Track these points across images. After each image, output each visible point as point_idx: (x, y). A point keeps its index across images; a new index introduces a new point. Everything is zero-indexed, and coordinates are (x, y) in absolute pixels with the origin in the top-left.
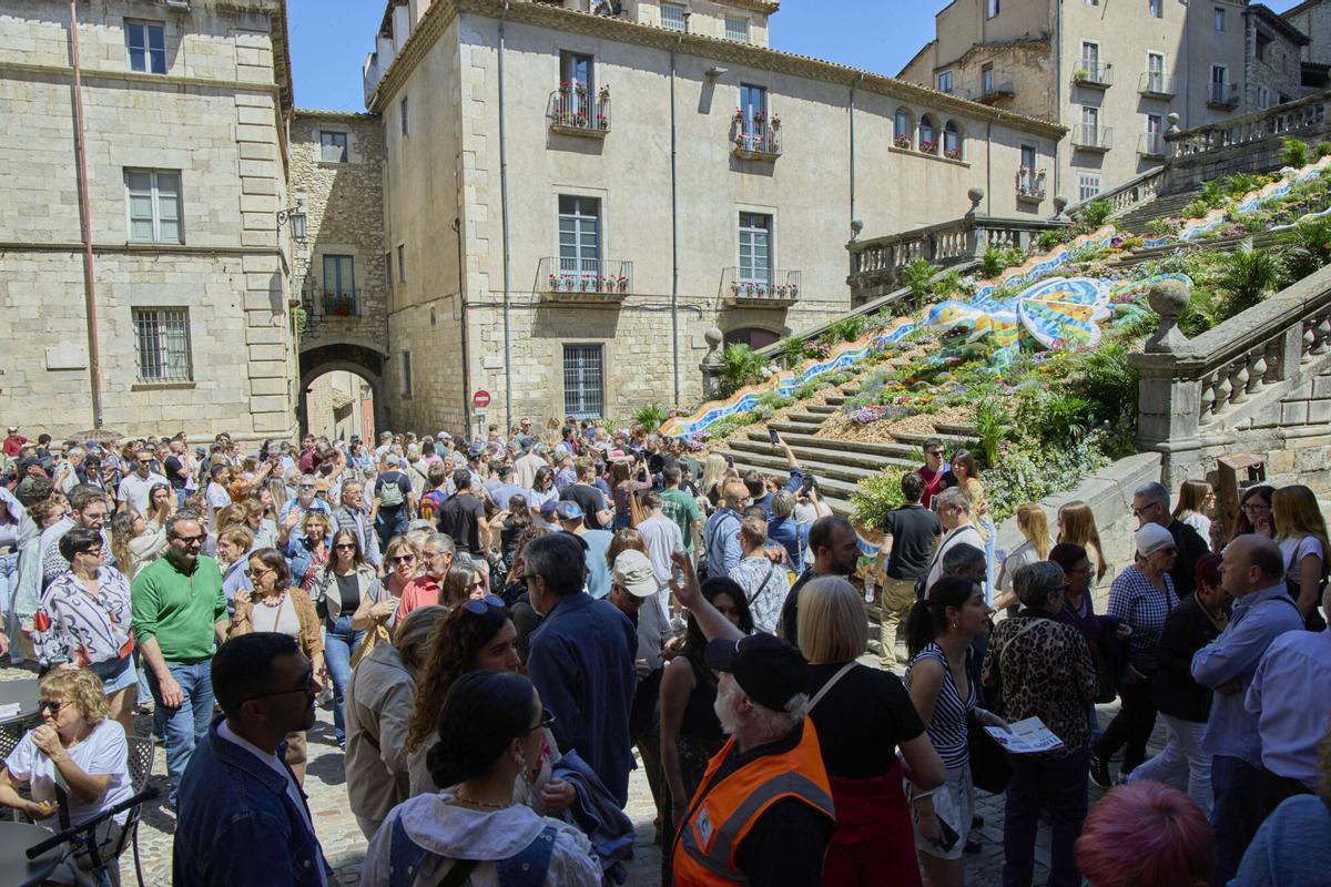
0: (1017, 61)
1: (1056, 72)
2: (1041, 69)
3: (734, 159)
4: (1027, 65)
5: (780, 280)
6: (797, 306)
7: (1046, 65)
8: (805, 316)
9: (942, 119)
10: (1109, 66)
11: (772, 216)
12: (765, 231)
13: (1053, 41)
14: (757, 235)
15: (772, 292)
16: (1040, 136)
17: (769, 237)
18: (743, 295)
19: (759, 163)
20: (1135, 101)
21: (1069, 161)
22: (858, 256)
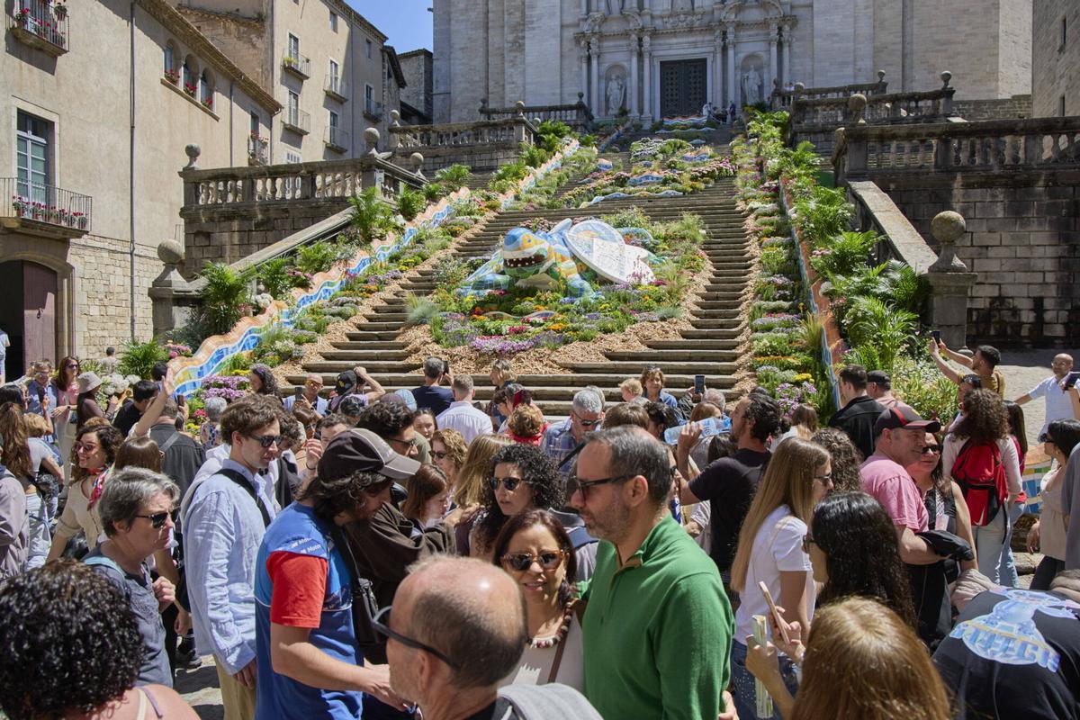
0: (228, 32)
1: (270, 52)
2: (254, 46)
3: (11, 39)
4: (239, 38)
5: (61, 203)
6: (84, 240)
7: (259, 43)
8: (87, 252)
9: (202, 65)
10: (308, 61)
11: (53, 123)
12: (43, 141)
13: (267, 24)
14: (35, 144)
15: (48, 216)
16: (263, 108)
17: (48, 150)
18: (28, 216)
19: (41, 55)
20: (321, 98)
21: (279, 136)
22: (196, 185)
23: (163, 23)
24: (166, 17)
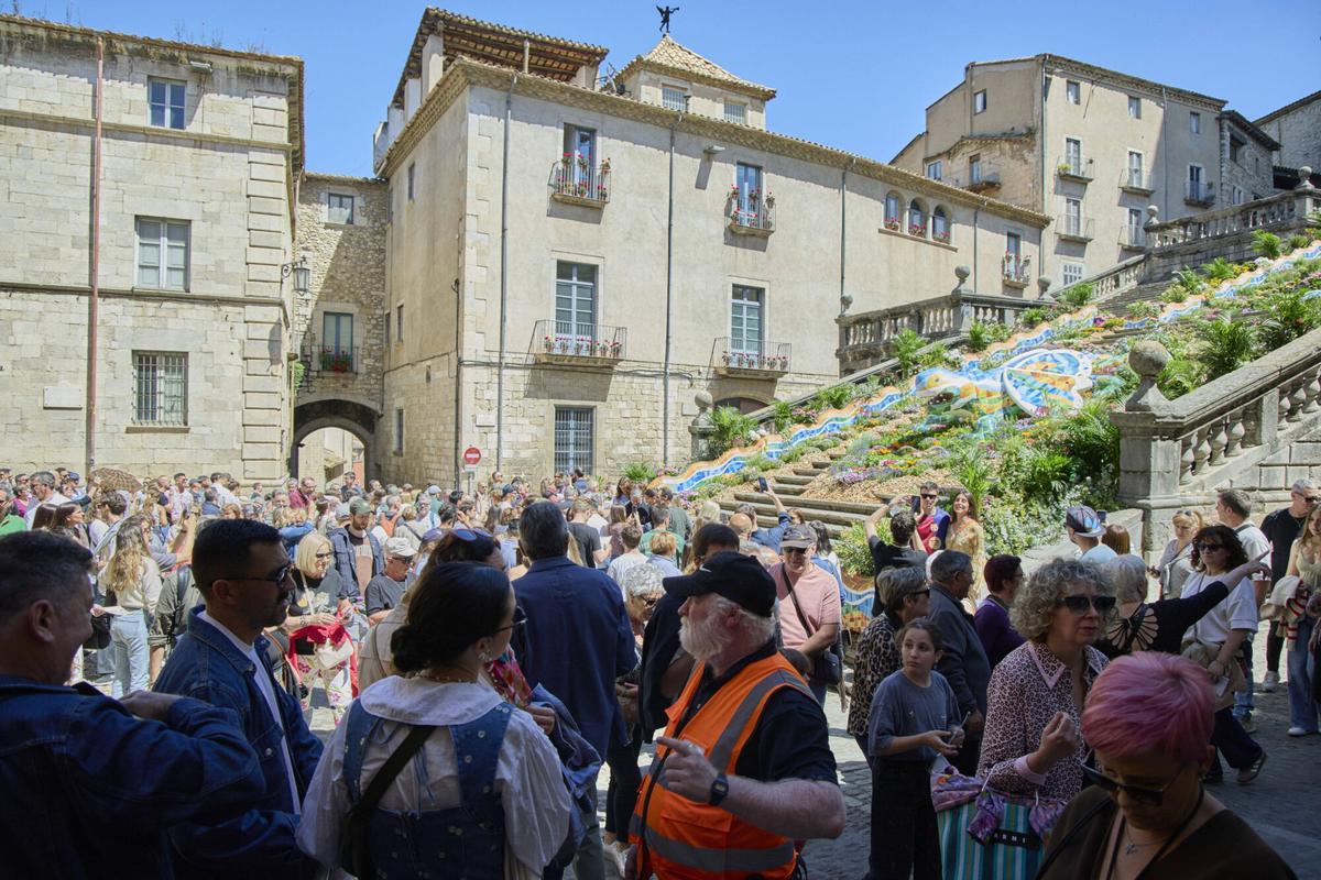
0: (1003, 153)
1: (1040, 164)
2: (1026, 161)
3: (729, 234)
4: (1012, 157)
5: (770, 352)
6: (787, 378)
7: (1031, 158)
8: (794, 388)
9: (931, 204)
10: (1091, 162)
11: (764, 289)
12: (757, 304)
13: (1038, 136)
14: (749, 307)
15: (762, 363)
16: (1026, 224)
17: (761, 310)
18: (734, 365)
19: (754, 239)
20: (1116, 195)
21: (1053, 249)
22: (847, 330)
23: (881, 179)
24: (882, 173)
